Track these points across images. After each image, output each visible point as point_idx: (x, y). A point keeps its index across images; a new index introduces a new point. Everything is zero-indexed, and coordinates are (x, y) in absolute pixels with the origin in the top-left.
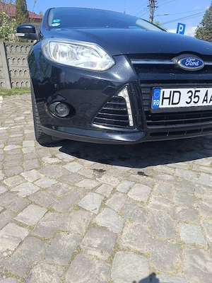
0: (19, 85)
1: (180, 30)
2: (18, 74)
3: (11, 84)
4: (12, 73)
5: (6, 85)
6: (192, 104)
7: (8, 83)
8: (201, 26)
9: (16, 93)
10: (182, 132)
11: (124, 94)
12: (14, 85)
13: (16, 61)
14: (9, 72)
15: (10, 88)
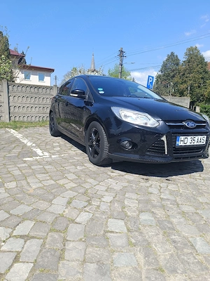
0: (17, 119)
1: (150, 81)
2: (17, 110)
3: (10, 117)
4: (12, 108)
5: (5, 118)
6: (192, 144)
7: (8, 117)
8: (160, 73)
9: (22, 127)
10: (188, 158)
11: (164, 138)
12: (12, 118)
13: (16, 98)
14: (9, 107)
15: (8, 121)
